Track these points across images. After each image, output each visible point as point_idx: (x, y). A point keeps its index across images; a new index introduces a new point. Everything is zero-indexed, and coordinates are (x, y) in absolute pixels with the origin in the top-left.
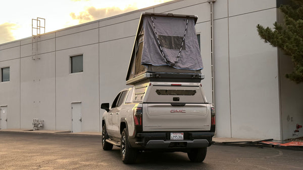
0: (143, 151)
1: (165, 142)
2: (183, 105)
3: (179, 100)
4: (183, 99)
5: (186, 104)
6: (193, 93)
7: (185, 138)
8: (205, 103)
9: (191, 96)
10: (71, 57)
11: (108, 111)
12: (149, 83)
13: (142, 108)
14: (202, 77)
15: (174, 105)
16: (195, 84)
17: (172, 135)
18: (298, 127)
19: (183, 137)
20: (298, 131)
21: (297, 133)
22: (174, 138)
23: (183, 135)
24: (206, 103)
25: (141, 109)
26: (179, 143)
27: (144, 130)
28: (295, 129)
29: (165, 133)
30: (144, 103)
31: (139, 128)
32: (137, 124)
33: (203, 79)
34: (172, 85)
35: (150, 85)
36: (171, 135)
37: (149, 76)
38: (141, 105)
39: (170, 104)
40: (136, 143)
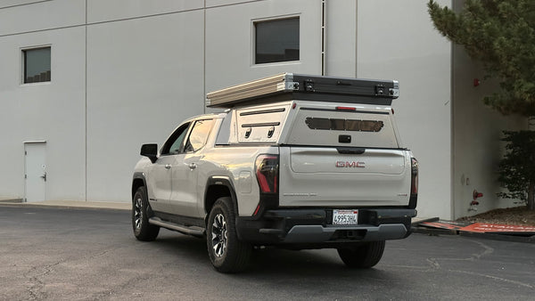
0: (263, 247)
1: (325, 229)
2: (359, 151)
3: (349, 141)
4: (358, 139)
5: (367, 150)
6: (377, 126)
7: (361, 221)
8: (399, 149)
9: (374, 133)
10: (25, 52)
11: (154, 160)
12: (292, 102)
13: (279, 155)
14: (394, 95)
15: (342, 152)
16: (378, 108)
17: (336, 214)
18: (476, 195)
19: (356, 218)
20: (477, 203)
21: (475, 207)
22: (341, 222)
23: (356, 215)
24: (402, 149)
25: (276, 157)
26: (350, 231)
27: (281, 204)
28: (472, 199)
29: (322, 211)
30: (282, 145)
31: (269, 199)
32: (267, 190)
33: (397, 97)
34: (338, 109)
35: (294, 107)
36: (334, 215)
37: (292, 88)
38: (275, 151)
39: (335, 150)
40: (261, 230)
